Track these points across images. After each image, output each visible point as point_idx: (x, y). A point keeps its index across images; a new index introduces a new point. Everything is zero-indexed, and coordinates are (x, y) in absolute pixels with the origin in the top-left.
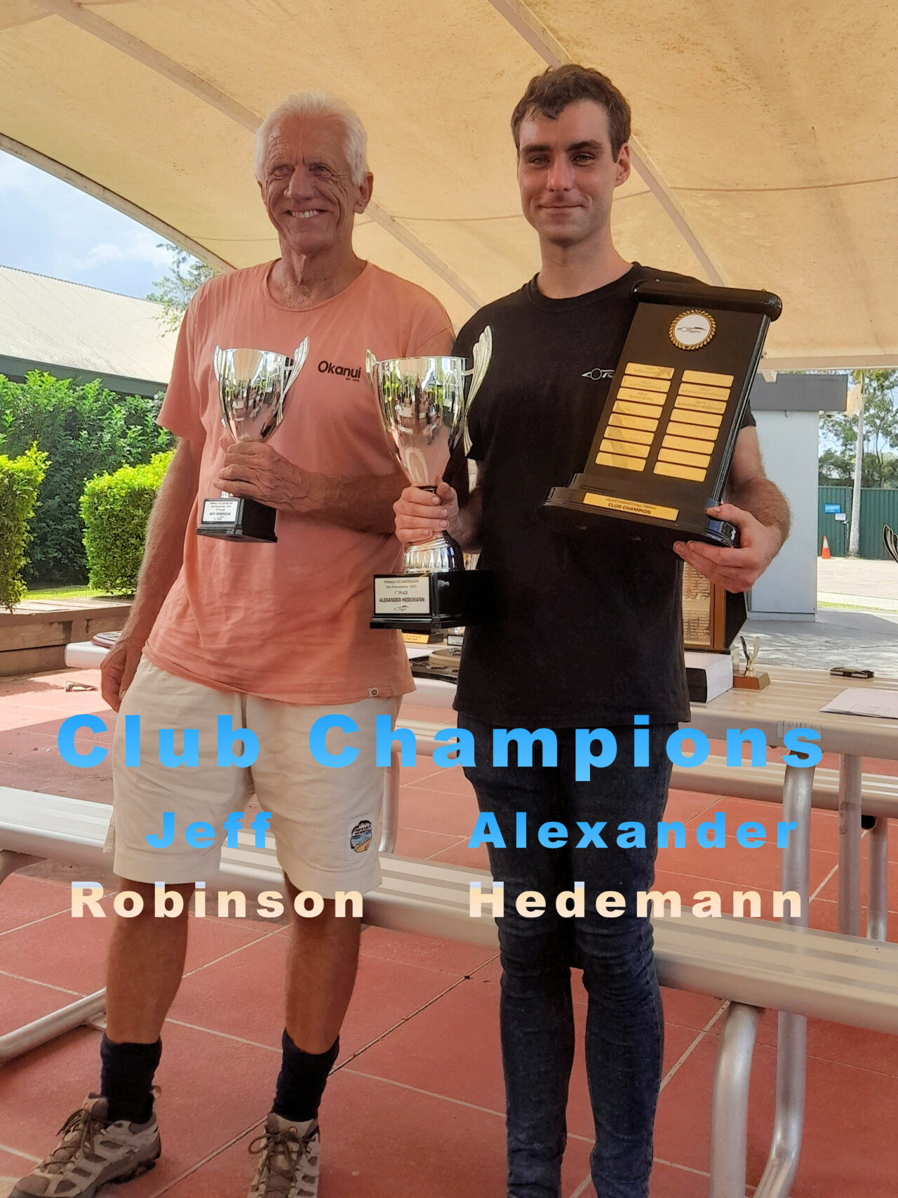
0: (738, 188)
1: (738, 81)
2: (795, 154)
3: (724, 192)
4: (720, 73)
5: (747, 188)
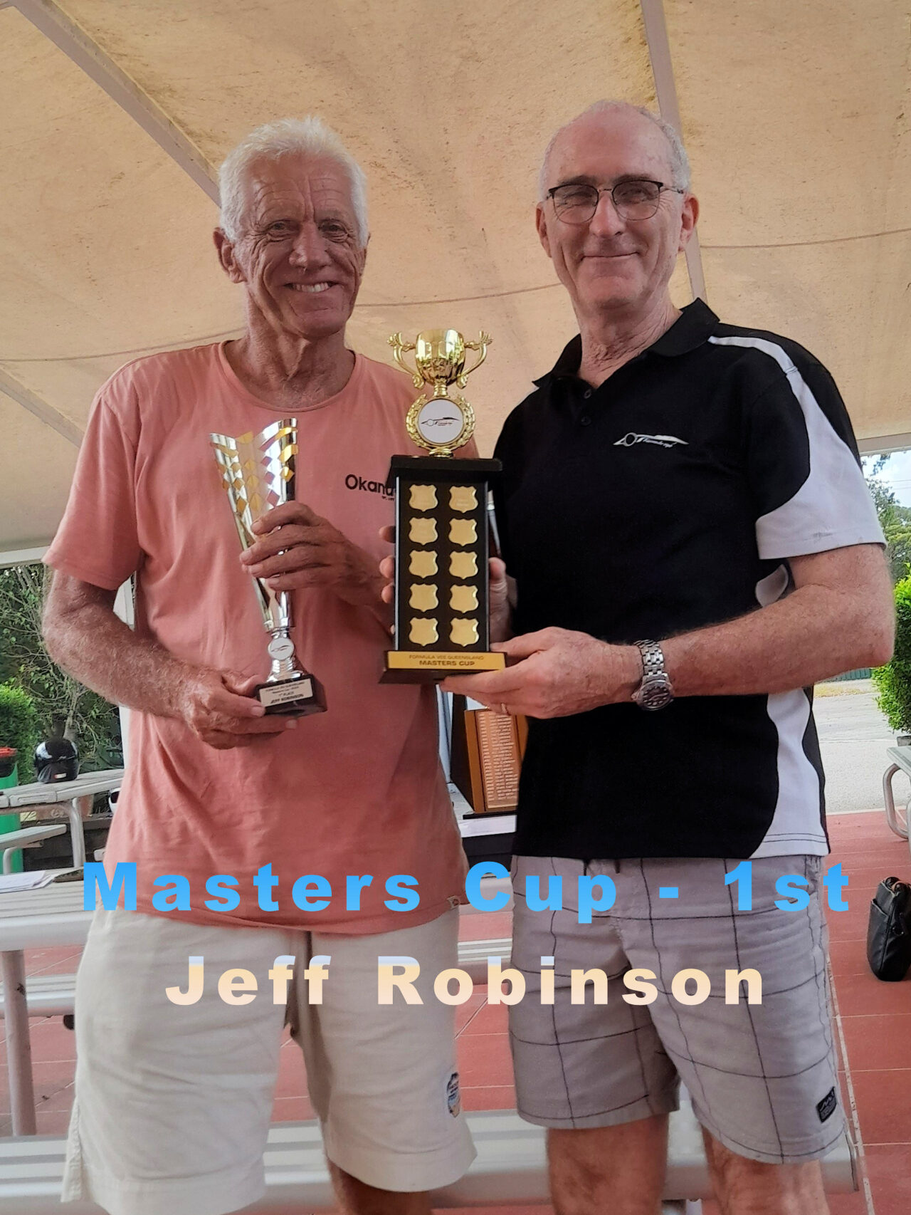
0: (405, 301)
1: (398, 178)
2: (465, 260)
3: (391, 307)
4: (379, 170)
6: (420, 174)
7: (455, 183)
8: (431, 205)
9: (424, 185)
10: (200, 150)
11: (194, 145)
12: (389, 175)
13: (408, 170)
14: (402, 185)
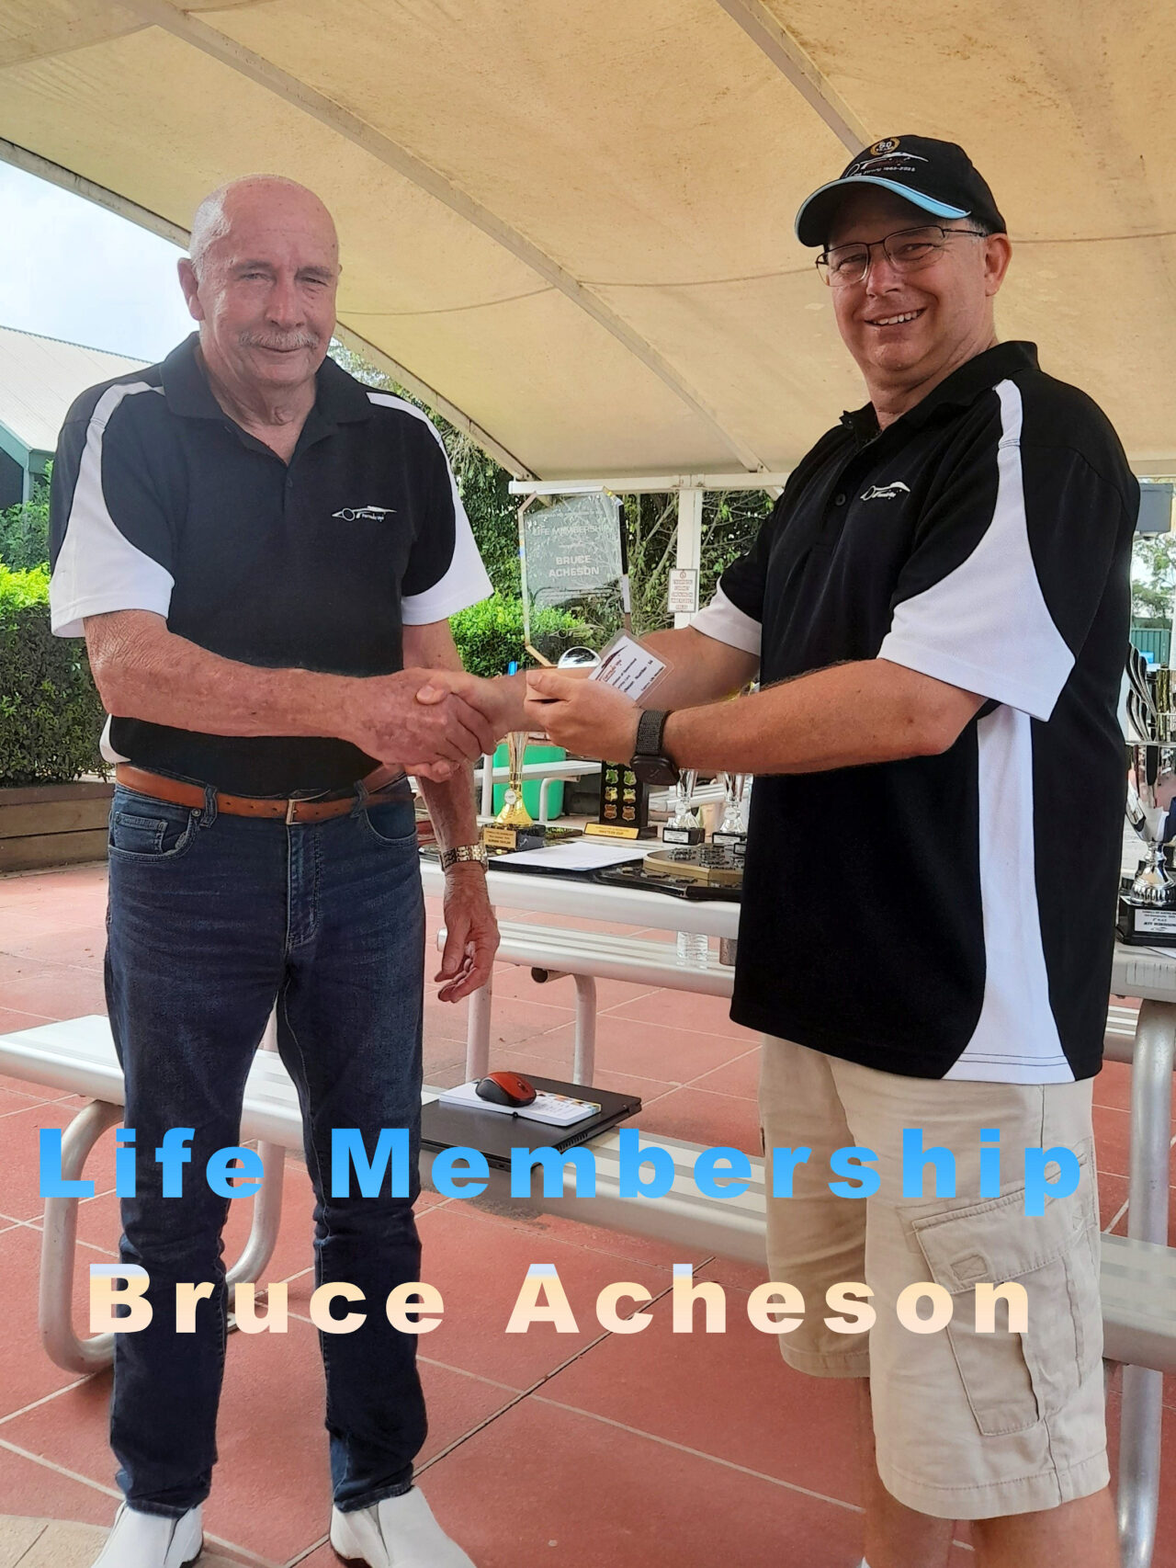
1: (1041, 95)
4: (1018, 85)
5: (1048, 239)
6: (1068, 90)
10: (813, 63)
11: (809, 57)
12: (1029, 92)
13: (1053, 85)
14: (1045, 104)
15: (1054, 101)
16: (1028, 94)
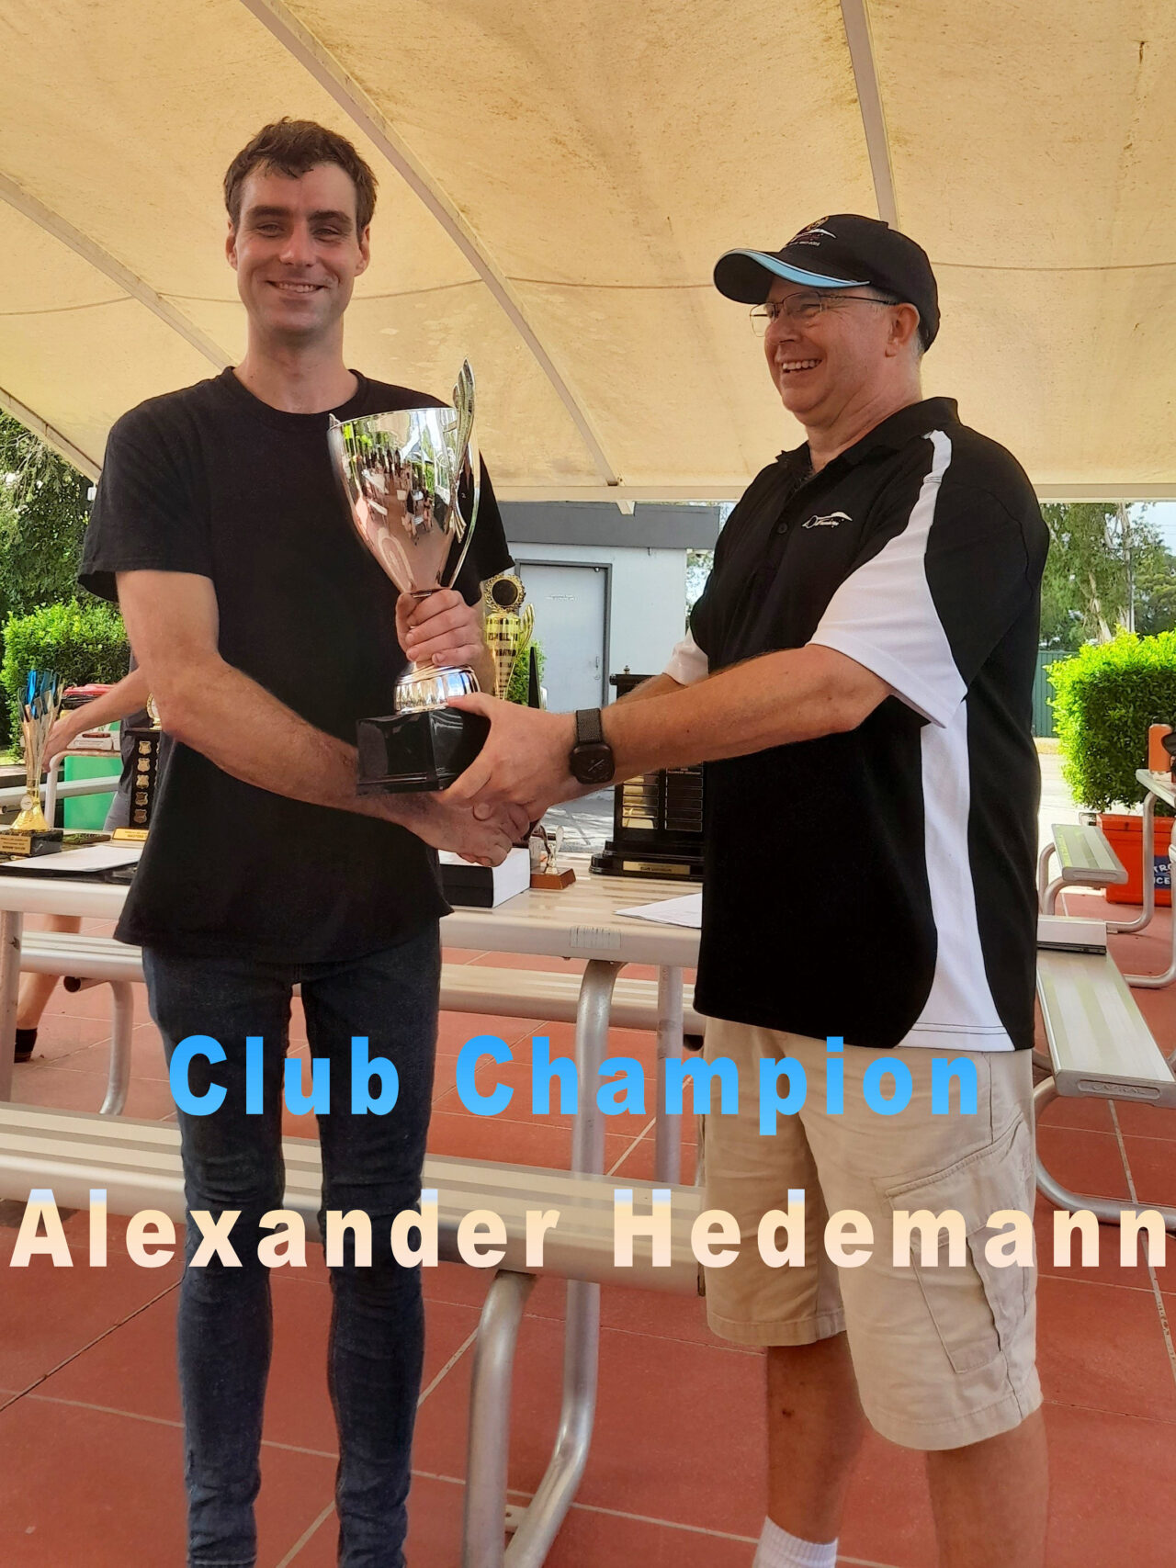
0: (586, 283)
1: (579, 157)
2: (649, 247)
3: (570, 286)
4: (560, 147)
5: (596, 284)
6: (603, 155)
7: (640, 168)
8: (614, 188)
9: (607, 167)
10: (378, 108)
11: (373, 102)
12: (570, 153)
13: (589, 149)
14: (583, 165)
15: (592, 164)
16: (570, 156)
